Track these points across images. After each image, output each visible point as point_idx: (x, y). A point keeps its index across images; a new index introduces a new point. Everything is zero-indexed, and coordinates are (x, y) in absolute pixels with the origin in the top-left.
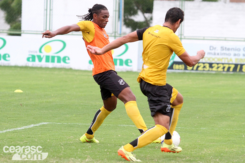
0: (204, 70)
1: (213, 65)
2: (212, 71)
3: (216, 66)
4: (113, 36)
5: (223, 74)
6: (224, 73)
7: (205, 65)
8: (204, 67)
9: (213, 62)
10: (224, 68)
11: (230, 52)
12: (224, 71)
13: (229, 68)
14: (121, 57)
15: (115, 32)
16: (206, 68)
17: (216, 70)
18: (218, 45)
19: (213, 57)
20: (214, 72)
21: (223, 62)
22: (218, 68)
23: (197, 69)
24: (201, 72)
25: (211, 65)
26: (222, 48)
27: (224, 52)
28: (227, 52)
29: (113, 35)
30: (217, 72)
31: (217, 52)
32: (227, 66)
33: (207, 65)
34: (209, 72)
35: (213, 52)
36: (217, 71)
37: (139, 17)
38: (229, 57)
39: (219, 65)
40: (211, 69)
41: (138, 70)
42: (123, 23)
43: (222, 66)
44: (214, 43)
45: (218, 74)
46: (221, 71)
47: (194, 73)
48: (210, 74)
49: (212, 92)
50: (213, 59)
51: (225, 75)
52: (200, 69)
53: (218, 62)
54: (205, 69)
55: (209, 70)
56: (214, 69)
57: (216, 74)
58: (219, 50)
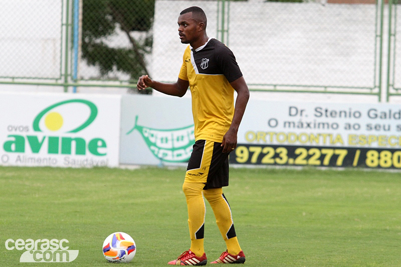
0: (275, 164)
1: (298, 151)
2: (294, 165)
3: (305, 153)
4: (61, 85)
5: (321, 173)
6: (323, 169)
7: (278, 150)
8: (277, 156)
9: (297, 143)
10: (322, 157)
11: (337, 120)
12: (322, 165)
13: (334, 158)
14: (79, 135)
15: (66, 76)
16: (281, 158)
17: (304, 162)
18: (308, 103)
19: (298, 131)
20: (300, 168)
21: (321, 144)
22: (309, 157)
23: (259, 161)
24: (270, 167)
25: (292, 151)
26: (318, 111)
27: (323, 119)
28: (330, 120)
29: (61, 82)
30: (306, 168)
31: (305, 120)
32: (330, 153)
33: (284, 152)
34: (289, 168)
35: (296, 119)
36: (307, 165)
37: (118, 40)
38: (335, 133)
39: (311, 152)
40: (291, 161)
41: (120, 164)
42: (80, 54)
43: (318, 153)
44: (298, 100)
45: (308, 171)
46: (315, 166)
47: (252, 171)
48: (291, 172)
49: (304, 214)
50: (298, 138)
51: (325, 173)
52: (266, 160)
53: (308, 144)
54: (278, 160)
55: (287, 164)
56: (299, 160)
57: (304, 172)
58: (309, 117)
